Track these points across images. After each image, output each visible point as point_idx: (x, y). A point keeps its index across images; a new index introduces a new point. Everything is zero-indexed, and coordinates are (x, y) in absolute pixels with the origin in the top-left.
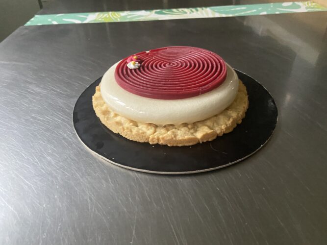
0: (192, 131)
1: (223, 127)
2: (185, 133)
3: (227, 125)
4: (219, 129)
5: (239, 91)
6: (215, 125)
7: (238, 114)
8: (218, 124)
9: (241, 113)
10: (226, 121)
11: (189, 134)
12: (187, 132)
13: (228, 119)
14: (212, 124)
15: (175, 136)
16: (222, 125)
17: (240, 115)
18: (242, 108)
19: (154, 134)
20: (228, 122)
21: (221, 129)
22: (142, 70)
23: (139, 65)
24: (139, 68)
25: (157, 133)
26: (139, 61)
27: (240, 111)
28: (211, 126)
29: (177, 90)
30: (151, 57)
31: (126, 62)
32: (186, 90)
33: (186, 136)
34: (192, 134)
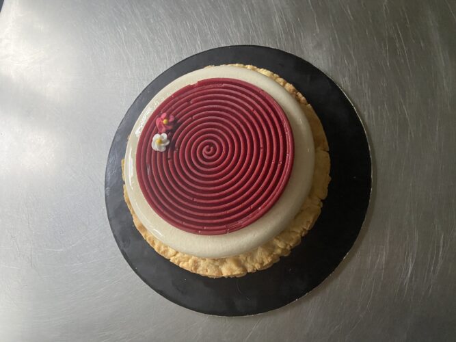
0: (217, 263)
1: (257, 267)
2: (208, 266)
3: (262, 264)
4: (251, 267)
5: (310, 194)
6: (249, 259)
7: (287, 245)
8: (252, 259)
9: (291, 244)
10: (264, 257)
11: (213, 267)
12: (211, 265)
13: (267, 254)
14: (244, 259)
15: (196, 268)
16: (257, 262)
17: (288, 248)
18: (299, 232)
19: (175, 255)
20: (267, 258)
21: (254, 267)
22: (169, 159)
23: (168, 143)
24: (166, 151)
25: (178, 255)
26: (170, 128)
27: (293, 239)
28: (242, 261)
29: (197, 227)
30: (191, 116)
31: (155, 124)
32: (208, 228)
33: (209, 270)
34: (217, 267)
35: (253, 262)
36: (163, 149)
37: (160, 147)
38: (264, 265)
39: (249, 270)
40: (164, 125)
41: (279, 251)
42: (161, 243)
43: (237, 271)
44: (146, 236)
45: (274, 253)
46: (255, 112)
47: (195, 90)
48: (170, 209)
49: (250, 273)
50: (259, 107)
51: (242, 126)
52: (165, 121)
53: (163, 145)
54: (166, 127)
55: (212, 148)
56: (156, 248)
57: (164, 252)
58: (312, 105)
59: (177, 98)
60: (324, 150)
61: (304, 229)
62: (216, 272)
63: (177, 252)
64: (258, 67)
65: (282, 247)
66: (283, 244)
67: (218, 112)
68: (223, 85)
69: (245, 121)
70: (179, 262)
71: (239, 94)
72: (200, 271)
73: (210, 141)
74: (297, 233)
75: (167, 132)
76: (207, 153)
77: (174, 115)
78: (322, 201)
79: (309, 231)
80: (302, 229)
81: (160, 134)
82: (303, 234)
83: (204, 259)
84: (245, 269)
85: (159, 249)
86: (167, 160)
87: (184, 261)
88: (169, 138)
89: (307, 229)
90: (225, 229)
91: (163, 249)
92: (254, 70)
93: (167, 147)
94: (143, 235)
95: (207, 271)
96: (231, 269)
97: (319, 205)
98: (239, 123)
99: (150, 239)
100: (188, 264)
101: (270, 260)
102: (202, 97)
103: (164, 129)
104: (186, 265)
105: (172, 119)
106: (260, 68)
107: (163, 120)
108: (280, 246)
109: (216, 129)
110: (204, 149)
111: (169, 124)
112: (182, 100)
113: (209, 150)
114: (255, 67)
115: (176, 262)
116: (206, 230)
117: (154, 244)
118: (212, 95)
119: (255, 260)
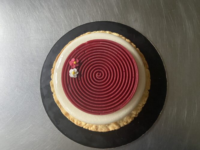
1: (125, 124)
2: (102, 127)
3: (127, 122)
4: (122, 124)
6: (121, 121)
10: (128, 119)
11: (105, 127)
12: (104, 127)
13: (129, 118)
15: (97, 129)
16: (125, 122)
17: (138, 113)
18: (141, 105)
19: (85, 125)
20: (129, 120)
21: (124, 124)
22: (79, 81)
23: (78, 73)
24: (77, 77)
25: (87, 125)
26: (77, 65)
27: (139, 109)
28: (118, 123)
29: (99, 112)
30: (87, 59)
31: (69, 64)
32: (105, 112)
33: (103, 129)
34: (107, 127)
35: (123, 122)
36: (76, 76)
37: (74, 75)
38: (128, 122)
39: (122, 126)
40: (74, 64)
41: (134, 116)
42: (78, 120)
43: (117, 128)
44: (69, 118)
45: (132, 117)
46: (118, 55)
47: (86, 45)
48: (84, 105)
49: (122, 127)
50: (120, 52)
51: (113, 62)
52: (75, 63)
53: (75, 74)
54: (75, 65)
55: (100, 74)
56: (75, 123)
57: (80, 124)
58: (139, 48)
59: (78, 50)
60: (147, 68)
61: (143, 104)
62: (107, 129)
63: (86, 124)
64: (112, 32)
65: (135, 113)
66: (136, 112)
67: (100, 56)
68: (101, 43)
69: (114, 59)
70: (88, 128)
71: (109, 46)
72: (99, 130)
73: (99, 70)
74: (141, 106)
75: (76, 68)
76: (98, 76)
77: (78, 59)
78: (149, 90)
79: (145, 104)
80: (142, 104)
81: (73, 69)
82: (143, 106)
83: (101, 125)
84: (120, 126)
85: (77, 123)
86: (78, 81)
87: (91, 127)
88: (78, 71)
89: (144, 104)
90: (113, 111)
91: (79, 123)
92: (110, 33)
93: (77, 75)
94: (68, 118)
95: (102, 130)
96: (113, 127)
97: (148, 93)
98: (111, 60)
99: (71, 119)
100: (93, 128)
101: (131, 120)
102: (91, 49)
103: (74, 66)
104: (92, 129)
105: (78, 61)
106: (113, 32)
107: (73, 62)
108: (134, 113)
109: (101, 64)
110: (97, 75)
111: (77, 64)
112: (81, 51)
113: (99, 75)
114: (111, 32)
115: (87, 128)
116: (104, 113)
117: (74, 121)
118: (96, 48)
119: (124, 121)
